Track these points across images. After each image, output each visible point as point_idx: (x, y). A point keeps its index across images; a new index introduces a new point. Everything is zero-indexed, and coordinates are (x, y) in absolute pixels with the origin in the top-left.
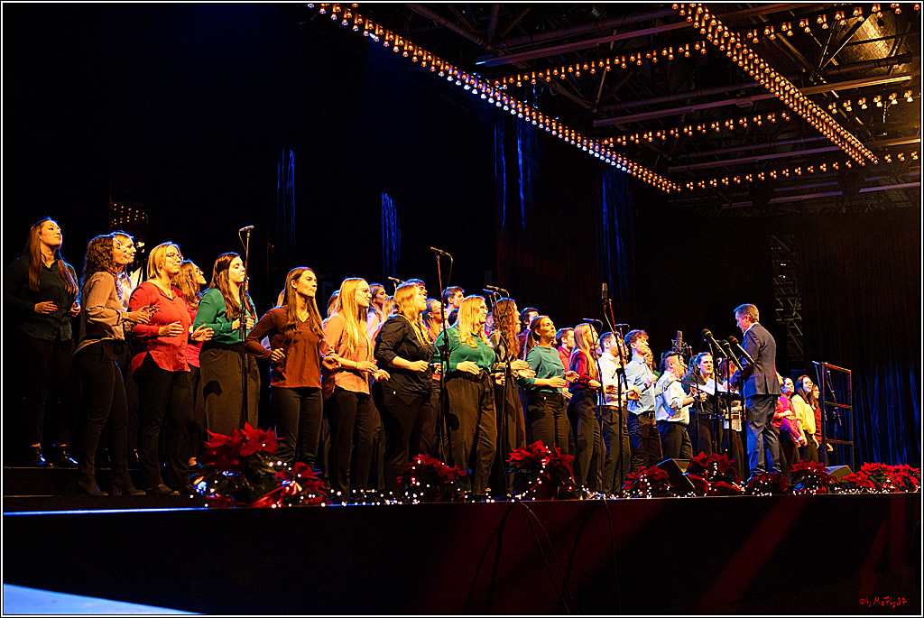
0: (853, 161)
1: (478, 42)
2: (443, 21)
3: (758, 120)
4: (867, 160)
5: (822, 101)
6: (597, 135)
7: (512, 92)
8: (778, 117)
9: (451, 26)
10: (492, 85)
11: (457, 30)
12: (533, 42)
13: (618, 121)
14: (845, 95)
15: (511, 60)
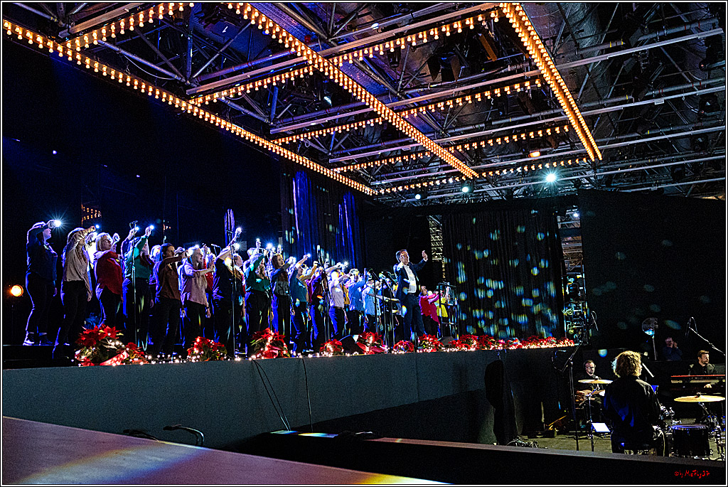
0: (466, 177)
1: (266, 121)
2: (247, 111)
3: (413, 157)
4: (473, 176)
5: (446, 146)
6: (331, 167)
7: (284, 146)
8: (424, 155)
9: (251, 113)
10: (274, 143)
11: (255, 115)
12: (293, 120)
13: (342, 159)
14: (458, 143)
15: (284, 129)
